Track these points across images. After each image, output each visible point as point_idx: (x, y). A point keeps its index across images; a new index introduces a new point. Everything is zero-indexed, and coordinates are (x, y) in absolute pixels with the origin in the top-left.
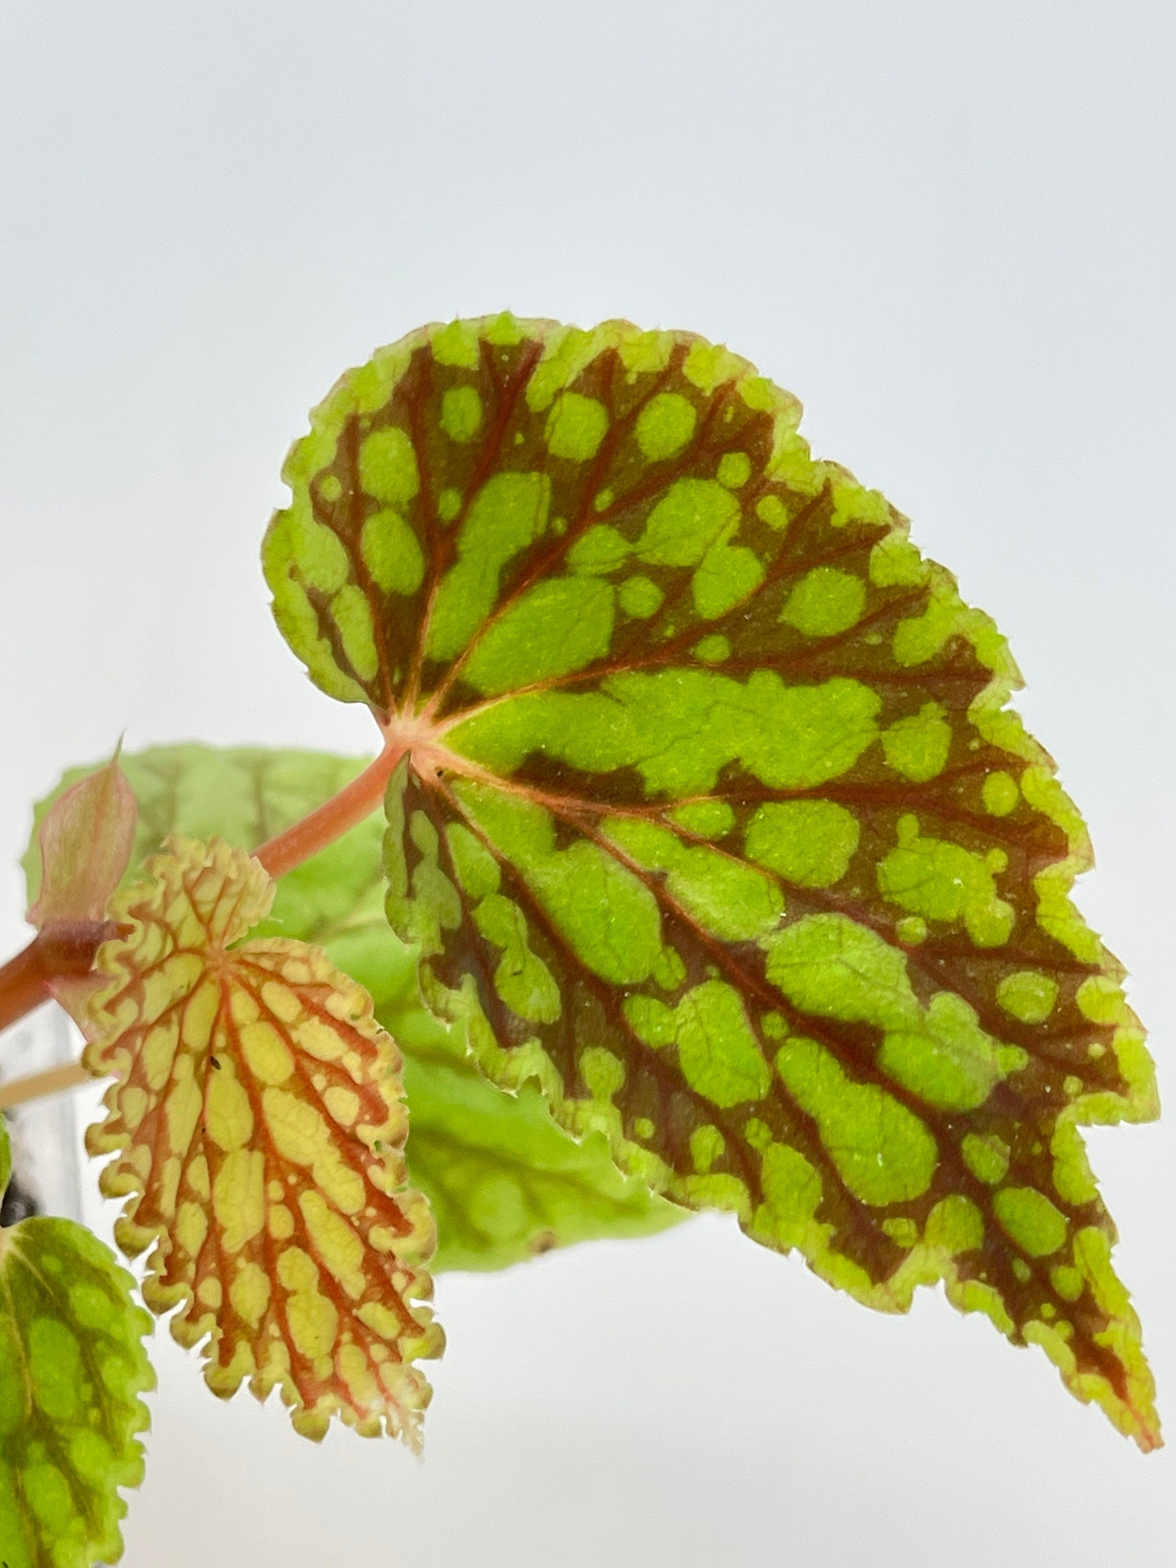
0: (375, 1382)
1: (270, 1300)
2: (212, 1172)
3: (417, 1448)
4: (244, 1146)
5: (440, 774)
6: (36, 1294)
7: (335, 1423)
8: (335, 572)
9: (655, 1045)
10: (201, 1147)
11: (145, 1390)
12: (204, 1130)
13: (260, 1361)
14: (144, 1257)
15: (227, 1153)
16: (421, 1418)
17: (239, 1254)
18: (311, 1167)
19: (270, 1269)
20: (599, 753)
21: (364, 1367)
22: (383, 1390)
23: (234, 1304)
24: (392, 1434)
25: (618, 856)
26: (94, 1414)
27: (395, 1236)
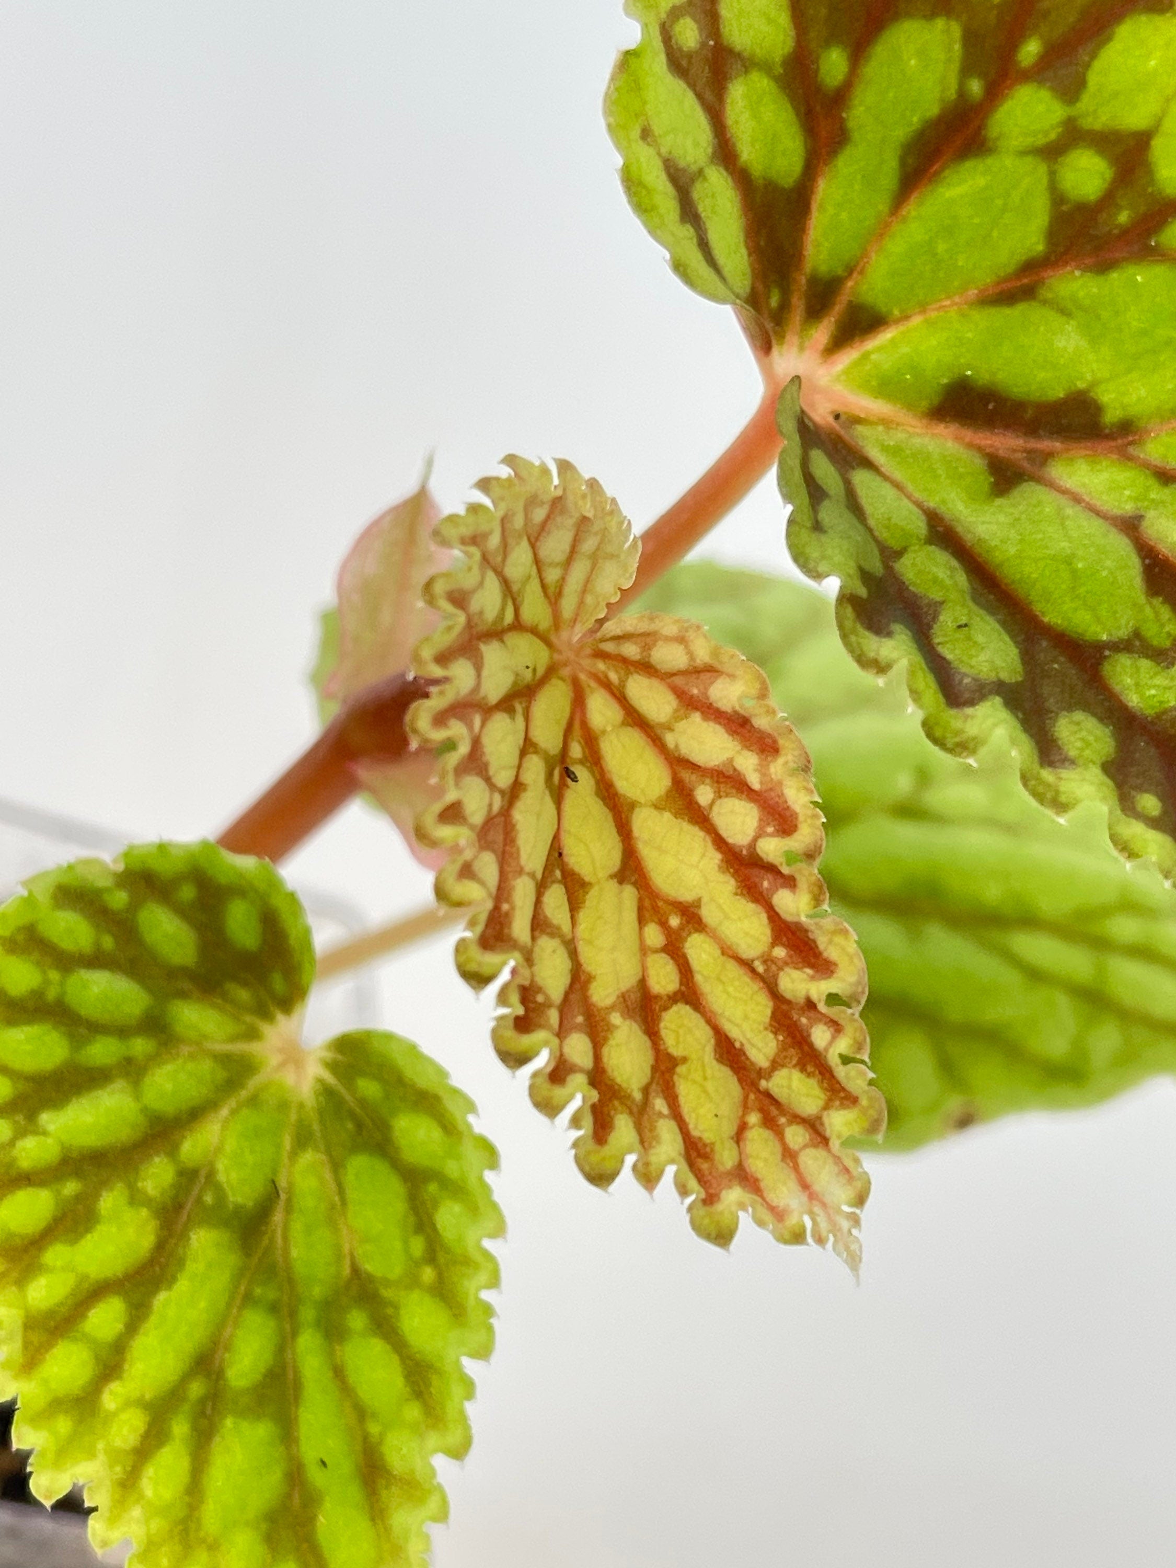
0: (793, 1176)
1: (655, 1069)
2: (574, 906)
3: (854, 1260)
4: (612, 877)
5: (837, 417)
6: (350, 1126)
7: (745, 1220)
8: (696, 144)
9: (1150, 712)
10: (558, 874)
11: (492, 1236)
12: (560, 855)
13: (645, 1140)
14: (494, 988)
15: (590, 884)
16: (856, 1221)
17: (612, 1008)
18: (698, 903)
19: (652, 1032)
20: (1042, 375)
21: (779, 1156)
22: (805, 1186)
23: (609, 1071)
24: (820, 1241)
25: (1077, 499)
26: (428, 1274)
27: (812, 978)
